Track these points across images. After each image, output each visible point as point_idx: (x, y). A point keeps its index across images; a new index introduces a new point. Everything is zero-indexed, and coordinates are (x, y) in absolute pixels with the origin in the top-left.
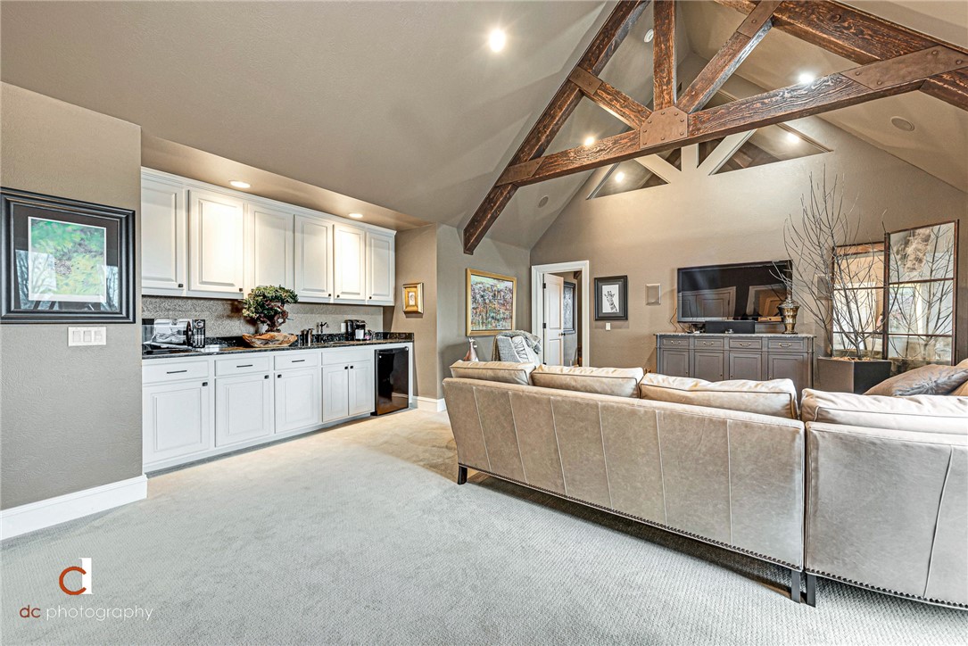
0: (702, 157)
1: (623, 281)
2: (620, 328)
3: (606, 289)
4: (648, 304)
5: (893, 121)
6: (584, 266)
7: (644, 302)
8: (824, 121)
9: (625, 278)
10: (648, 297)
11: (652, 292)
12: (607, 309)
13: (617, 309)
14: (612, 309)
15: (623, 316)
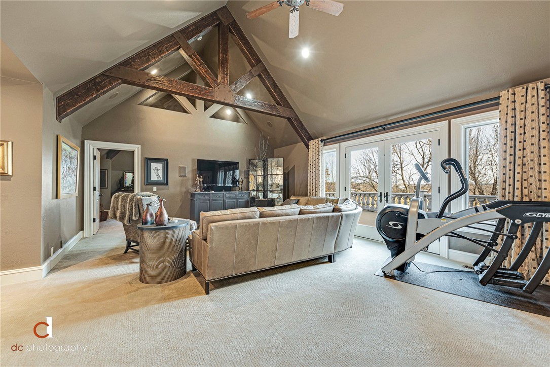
0: (206, 108)
1: (165, 162)
2: (163, 190)
3: (154, 165)
4: (180, 176)
5: (268, 122)
6: (137, 148)
7: (178, 175)
8: (246, 112)
9: (167, 160)
10: (180, 172)
11: (182, 169)
12: (154, 177)
13: (161, 178)
14: (158, 178)
15: (165, 183)
